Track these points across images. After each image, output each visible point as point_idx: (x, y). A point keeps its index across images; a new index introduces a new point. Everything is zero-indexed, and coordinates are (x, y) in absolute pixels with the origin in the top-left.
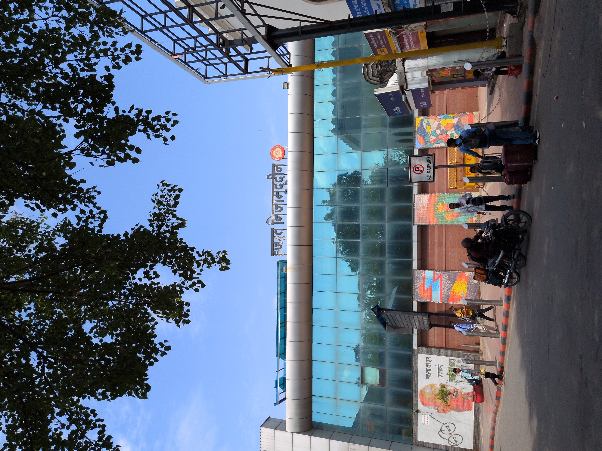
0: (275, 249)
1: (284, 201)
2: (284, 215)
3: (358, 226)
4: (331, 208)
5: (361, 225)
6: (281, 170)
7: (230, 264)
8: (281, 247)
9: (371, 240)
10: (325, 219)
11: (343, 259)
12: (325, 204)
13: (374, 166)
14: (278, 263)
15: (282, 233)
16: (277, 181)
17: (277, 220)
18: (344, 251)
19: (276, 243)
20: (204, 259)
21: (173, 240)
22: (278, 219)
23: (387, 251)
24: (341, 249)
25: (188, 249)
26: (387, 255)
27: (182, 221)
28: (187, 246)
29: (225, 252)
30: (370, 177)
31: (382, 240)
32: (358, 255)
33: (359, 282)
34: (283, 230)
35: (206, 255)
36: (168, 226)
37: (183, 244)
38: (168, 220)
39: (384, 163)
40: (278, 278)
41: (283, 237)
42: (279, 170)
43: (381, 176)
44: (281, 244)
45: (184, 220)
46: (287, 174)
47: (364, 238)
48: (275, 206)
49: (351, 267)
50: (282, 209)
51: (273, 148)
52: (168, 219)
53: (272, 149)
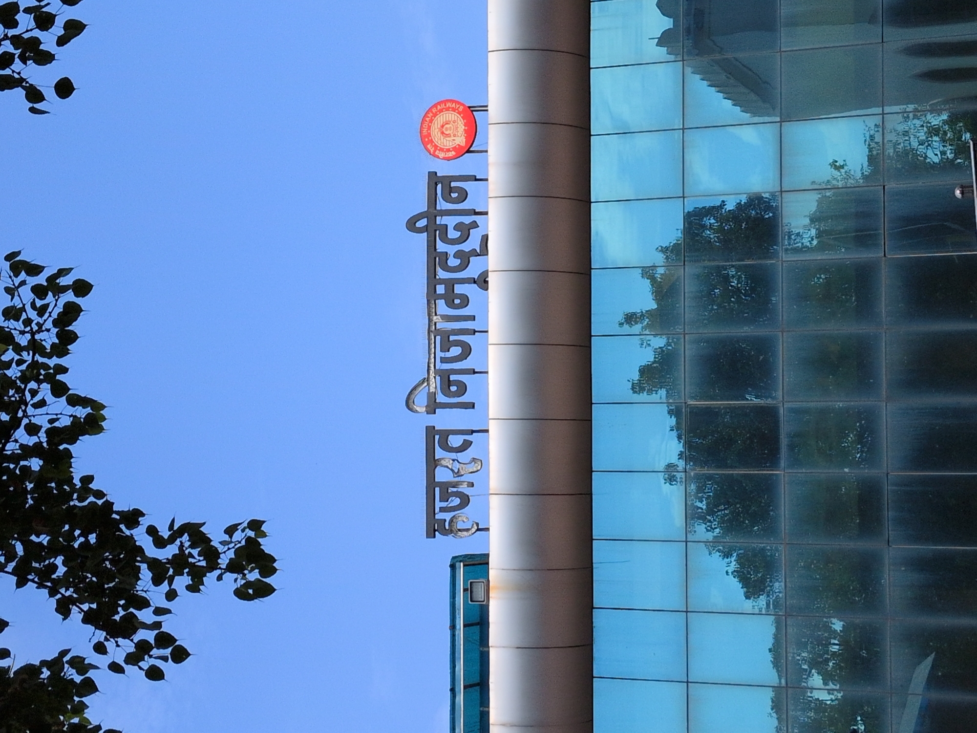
0: (442, 510)
1: (473, 318)
2: (475, 372)
3: (769, 415)
4: (659, 342)
5: (781, 411)
6: (464, 195)
7: (274, 570)
8: (465, 500)
9: (823, 472)
10: (637, 388)
11: (712, 545)
12: (637, 328)
13: (826, 174)
14: (453, 567)
15: (466, 445)
16: (446, 240)
17: (446, 391)
18: (710, 511)
19: (445, 487)
20: (174, 556)
21: (53, 485)
22: (453, 388)
23: (889, 514)
24: (703, 505)
25: (114, 516)
26: (890, 529)
27: (89, 410)
28: (109, 505)
29: (256, 525)
30: (813, 220)
31: (866, 472)
32: (771, 530)
33: (776, 637)
34: (473, 432)
35: (186, 537)
36: (33, 429)
37: (92, 499)
38: (37, 406)
39: (866, 164)
40: (453, 627)
41: (474, 460)
42: (454, 195)
43: (858, 215)
44: (464, 489)
45: (97, 406)
46: (486, 213)
47: (795, 462)
48: (438, 338)
49: (743, 576)
50: (467, 350)
51: (430, 110)
52: (36, 399)
53: (426, 116)
